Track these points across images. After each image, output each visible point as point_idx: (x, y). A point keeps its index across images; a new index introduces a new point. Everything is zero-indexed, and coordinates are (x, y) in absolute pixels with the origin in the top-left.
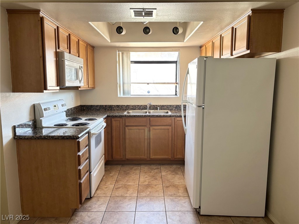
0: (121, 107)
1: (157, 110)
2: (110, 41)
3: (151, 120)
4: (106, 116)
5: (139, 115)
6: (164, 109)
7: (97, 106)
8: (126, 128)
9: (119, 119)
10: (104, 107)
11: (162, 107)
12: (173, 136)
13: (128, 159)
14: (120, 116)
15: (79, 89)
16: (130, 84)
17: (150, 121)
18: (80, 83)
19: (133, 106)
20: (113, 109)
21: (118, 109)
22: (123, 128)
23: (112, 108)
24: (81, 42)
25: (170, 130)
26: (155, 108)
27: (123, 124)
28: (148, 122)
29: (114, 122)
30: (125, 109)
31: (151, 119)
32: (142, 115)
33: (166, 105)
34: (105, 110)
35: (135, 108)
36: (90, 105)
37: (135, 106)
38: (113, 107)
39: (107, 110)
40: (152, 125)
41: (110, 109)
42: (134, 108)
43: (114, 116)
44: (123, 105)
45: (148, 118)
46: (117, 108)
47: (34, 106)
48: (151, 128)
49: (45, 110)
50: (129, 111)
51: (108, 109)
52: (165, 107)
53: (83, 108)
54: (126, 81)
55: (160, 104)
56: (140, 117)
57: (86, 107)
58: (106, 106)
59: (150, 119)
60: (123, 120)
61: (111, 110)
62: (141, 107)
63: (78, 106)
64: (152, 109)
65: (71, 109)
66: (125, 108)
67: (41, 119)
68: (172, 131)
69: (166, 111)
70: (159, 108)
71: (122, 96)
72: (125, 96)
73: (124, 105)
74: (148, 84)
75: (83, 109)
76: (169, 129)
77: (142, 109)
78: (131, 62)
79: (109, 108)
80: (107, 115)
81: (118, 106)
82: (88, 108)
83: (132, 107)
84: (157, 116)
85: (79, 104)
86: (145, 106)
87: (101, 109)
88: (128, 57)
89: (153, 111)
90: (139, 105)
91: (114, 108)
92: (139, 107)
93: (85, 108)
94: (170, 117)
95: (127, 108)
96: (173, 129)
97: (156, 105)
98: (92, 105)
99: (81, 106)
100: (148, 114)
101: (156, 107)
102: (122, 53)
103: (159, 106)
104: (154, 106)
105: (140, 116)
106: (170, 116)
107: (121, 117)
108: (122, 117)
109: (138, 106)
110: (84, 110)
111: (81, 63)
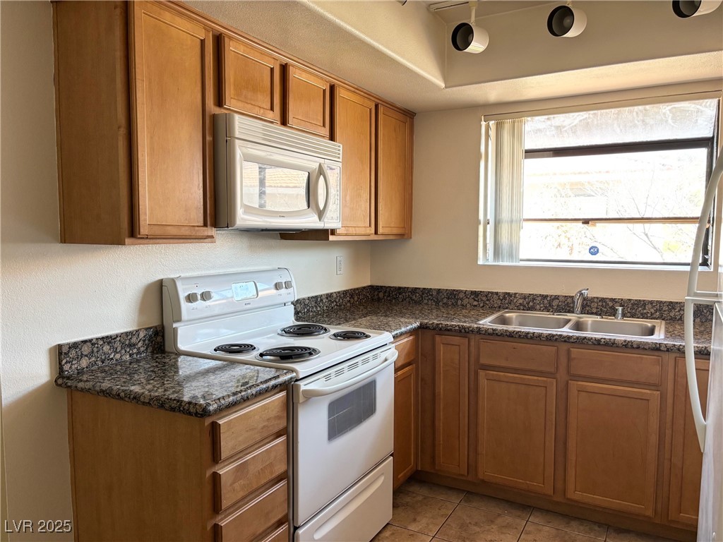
0: (484, 299)
1: (614, 316)
2: (443, 85)
3: (573, 356)
4: (418, 324)
5: (528, 333)
6: (644, 316)
7: (415, 290)
8: (482, 373)
9: (457, 340)
10: (434, 293)
11: (635, 308)
12: (668, 432)
13: (483, 481)
14: (461, 331)
15: (331, 238)
16: (517, 222)
17: (569, 359)
18: (320, 218)
19: (525, 299)
20: (459, 302)
21: (476, 303)
22: (472, 373)
23: (458, 299)
24: (341, 94)
25: (655, 405)
26: (605, 307)
27: (472, 359)
28: (563, 360)
29: (441, 351)
30: (500, 307)
31: (575, 351)
32: (540, 335)
33: (651, 302)
34: (437, 303)
35: (531, 304)
36: (395, 288)
37: (534, 299)
38: (461, 295)
39: (441, 304)
40: (579, 376)
41: (450, 303)
42: (528, 303)
43: (441, 329)
44: (492, 293)
45: (564, 347)
46: (471, 301)
47: (160, 284)
48: (574, 385)
49: (191, 298)
50: (507, 315)
51: (445, 300)
52: (649, 310)
53: (376, 293)
54: (505, 215)
55: (626, 297)
56: (531, 341)
57: (385, 292)
58: (439, 291)
59: (569, 352)
60: (472, 343)
61: (455, 305)
62: (555, 303)
63: (357, 289)
64: (595, 311)
65: (329, 296)
66: (499, 302)
67: (175, 325)
68: (662, 409)
69: (649, 323)
70: (620, 309)
71: (491, 262)
72: (501, 263)
73: (497, 293)
74: (586, 222)
75: (376, 297)
76: (648, 400)
77: (559, 310)
78: (527, 152)
79: (448, 298)
80: (421, 324)
81: (475, 294)
82: (389, 296)
83: (521, 301)
84: (599, 344)
85: (366, 282)
86: (570, 300)
87: (426, 301)
88: (517, 135)
89: (598, 318)
90: (547, 296)
91: (462, 299)
92: (546, 301)
93: (381, 295)
94: (656, 353)
95: (505, 301)
96: (670, 401)
97: (613, 300)
98: (400, 288)
99: (372, 288)
100: (566, 331)
101: (611, 304)
102: (497, 124)
103: (622, 303)
104: (603, 300)
105: (532, 338)
106: (656, 348)
107: (464, 332)
108: (468, 335)
109: (545, 297)
110: (379, 300)
111: (335, 157)
